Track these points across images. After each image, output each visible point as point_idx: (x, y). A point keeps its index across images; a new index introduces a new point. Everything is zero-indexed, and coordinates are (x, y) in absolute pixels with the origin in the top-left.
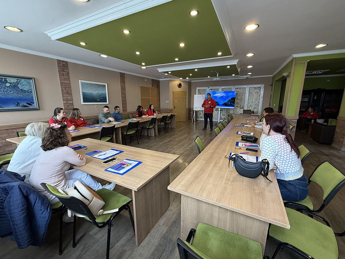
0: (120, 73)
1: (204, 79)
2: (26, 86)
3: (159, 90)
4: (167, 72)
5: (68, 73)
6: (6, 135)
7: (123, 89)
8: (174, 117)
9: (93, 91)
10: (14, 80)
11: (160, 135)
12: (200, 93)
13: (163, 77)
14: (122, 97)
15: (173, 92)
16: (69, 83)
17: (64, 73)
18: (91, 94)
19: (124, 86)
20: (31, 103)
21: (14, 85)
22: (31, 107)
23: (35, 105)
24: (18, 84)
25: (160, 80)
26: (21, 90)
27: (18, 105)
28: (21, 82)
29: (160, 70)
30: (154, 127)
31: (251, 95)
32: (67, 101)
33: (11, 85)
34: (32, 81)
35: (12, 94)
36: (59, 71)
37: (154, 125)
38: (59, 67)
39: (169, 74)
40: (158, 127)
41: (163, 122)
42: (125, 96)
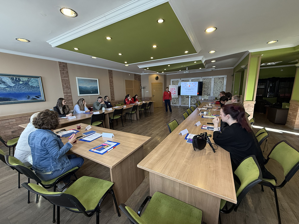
0: (109, 70)
1: (176, 72)
2: (34, 83)
3: (141, 82)
4: (146, 68)
5: (67, 72)
6: (20, 121)
7: (111, 82)
8: (152, 104)
9: (87, 85)
10: (25, 79)
11: (141, 119)
12: (173, 84)
13: (143, 72)
14: (110, 89)
15: (152, 84)
16: (68, 79)
17: (64, 72)
18: (86, 87)
19: (112, 80)
20: (39, 96)
21: (26, 83)
22: (39, 99)
23: (42, 98)
24: (29, 82)
25: (141, 74)
26: (31, 86)
27: (29, 98)
28: (31, 80)
29: (140, 67)
30: (136, 112)
31: (216, 84)
32: (67, 94)
33: (23, 83)
34: (39, 80)
35: (24, 90)
36: (60, 70)
37: (136, 111)
38: (60, 68)
39: (147, 69)
40: (139, 112)
41: (143, 108)
42: (113, 88)
